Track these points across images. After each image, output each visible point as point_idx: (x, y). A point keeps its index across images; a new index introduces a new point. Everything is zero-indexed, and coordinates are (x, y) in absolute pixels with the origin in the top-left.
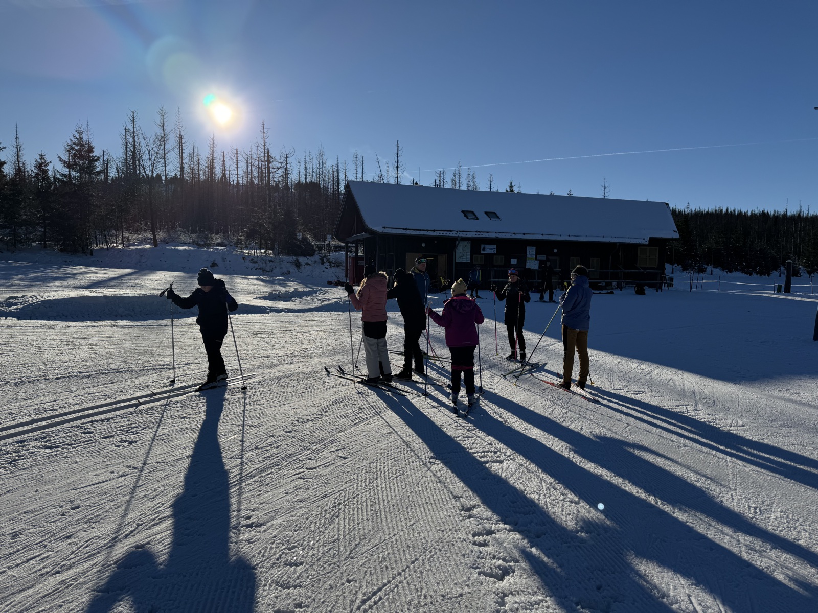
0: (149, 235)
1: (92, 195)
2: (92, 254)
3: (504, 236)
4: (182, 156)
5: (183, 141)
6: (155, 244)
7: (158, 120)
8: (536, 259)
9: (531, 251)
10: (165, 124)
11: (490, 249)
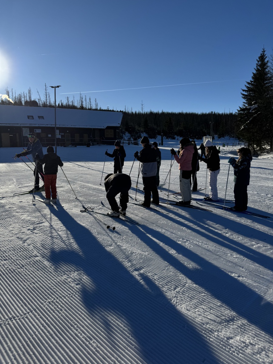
8: (60, 134)
9: (57, 132)
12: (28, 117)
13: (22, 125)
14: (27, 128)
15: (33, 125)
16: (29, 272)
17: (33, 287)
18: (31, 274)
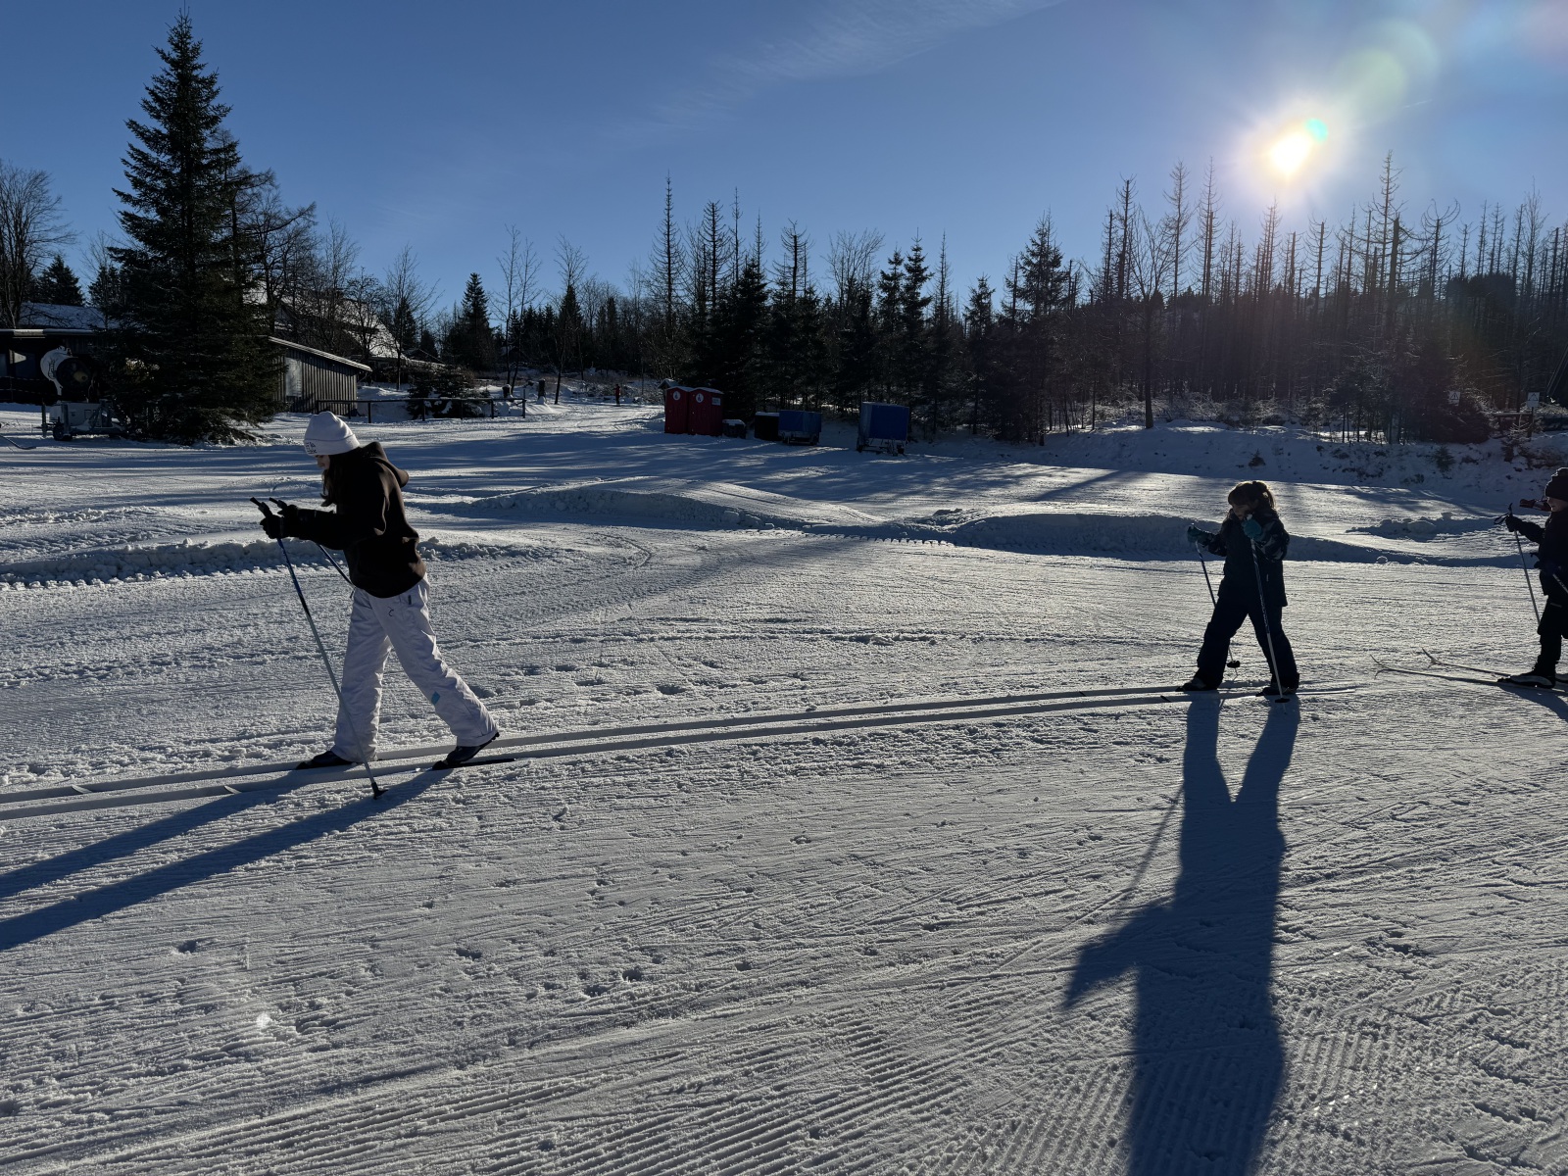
0: (1138, 407)
1: (1052, 342)
2: (1042, 444)
4: (1210, 252)
5: (1214, 222)
6: (1149, 424)
7: (1171, 187)
10: (1184, 194)
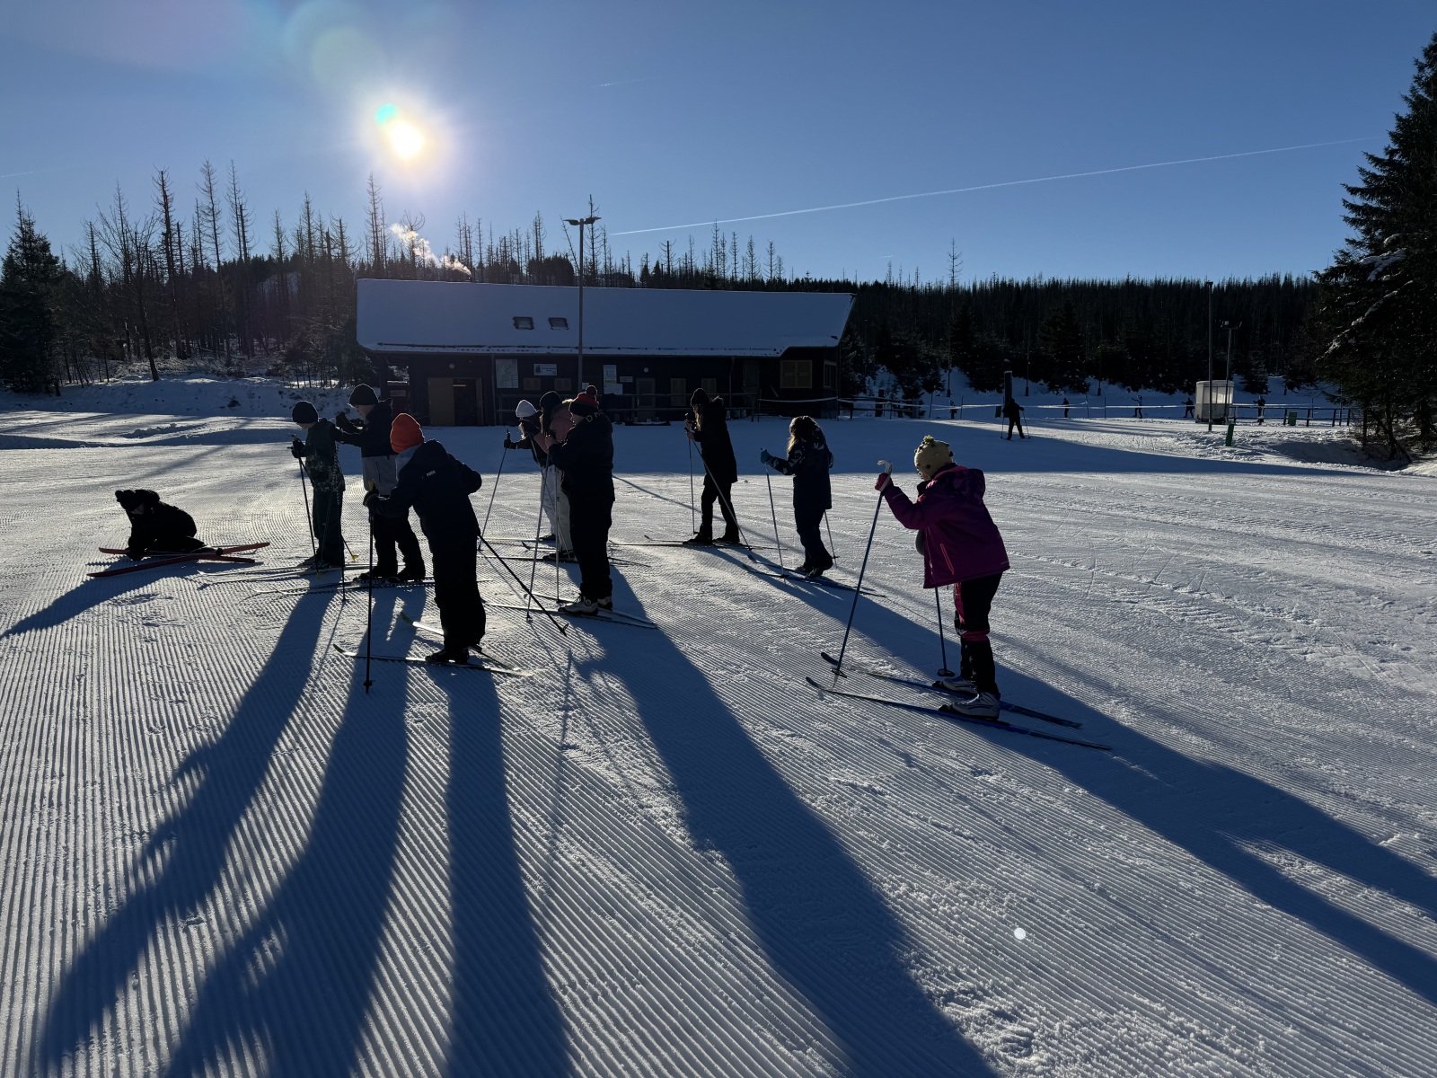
2: (58, 394)
3: (560, 351)
4: (244, 237)
5: (244, 212)
6: (156, 377)
8: (618, 382)
9: (610, 372)
10: (214, 188)
11: (548, 370)
12: (517, 321)
13: (494, 351)
14: (510, 362)
15: (531, 351)
16: (332, 697)
17: (328, 719)
18: (335, 701)
